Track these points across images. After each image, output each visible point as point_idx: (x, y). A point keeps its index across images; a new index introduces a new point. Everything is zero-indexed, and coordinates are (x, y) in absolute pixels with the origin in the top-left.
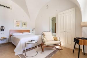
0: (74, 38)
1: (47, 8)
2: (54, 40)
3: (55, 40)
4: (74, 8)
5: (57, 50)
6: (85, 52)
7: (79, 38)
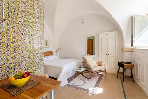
0: (119, 63)
1: (82, 23)
2: (97, 65)
3: (99, 65)
4: (117, 32)
5: (101, 76)
6: (127, 75)
7: (124, 63)
